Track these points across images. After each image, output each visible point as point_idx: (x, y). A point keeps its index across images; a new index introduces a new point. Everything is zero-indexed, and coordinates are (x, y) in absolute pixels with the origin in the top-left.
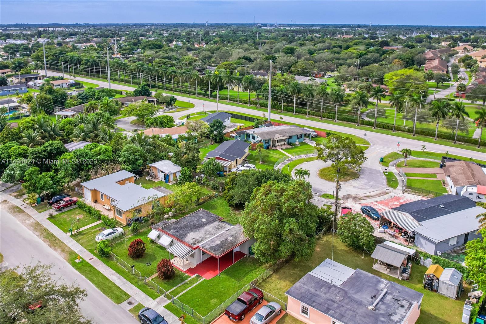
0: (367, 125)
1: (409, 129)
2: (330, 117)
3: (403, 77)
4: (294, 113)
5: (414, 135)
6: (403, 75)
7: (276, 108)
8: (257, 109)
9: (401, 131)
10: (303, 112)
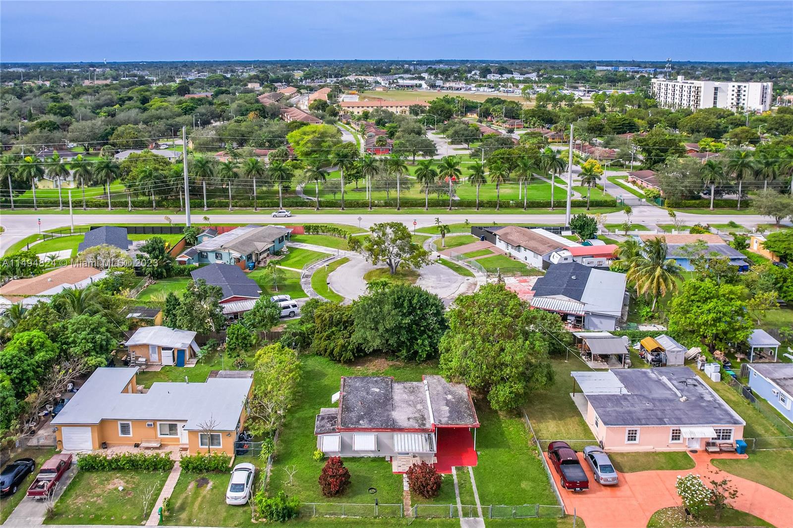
0: (327, 206)
1: (386, 203)
2: (266, 205)
3: (316, 135)
4: (206, 209)
5: (399, 209)
6: (314, 132)
7: (163, 206)
8: (130, 212)
9: (376, 206)
10: (218, 204)
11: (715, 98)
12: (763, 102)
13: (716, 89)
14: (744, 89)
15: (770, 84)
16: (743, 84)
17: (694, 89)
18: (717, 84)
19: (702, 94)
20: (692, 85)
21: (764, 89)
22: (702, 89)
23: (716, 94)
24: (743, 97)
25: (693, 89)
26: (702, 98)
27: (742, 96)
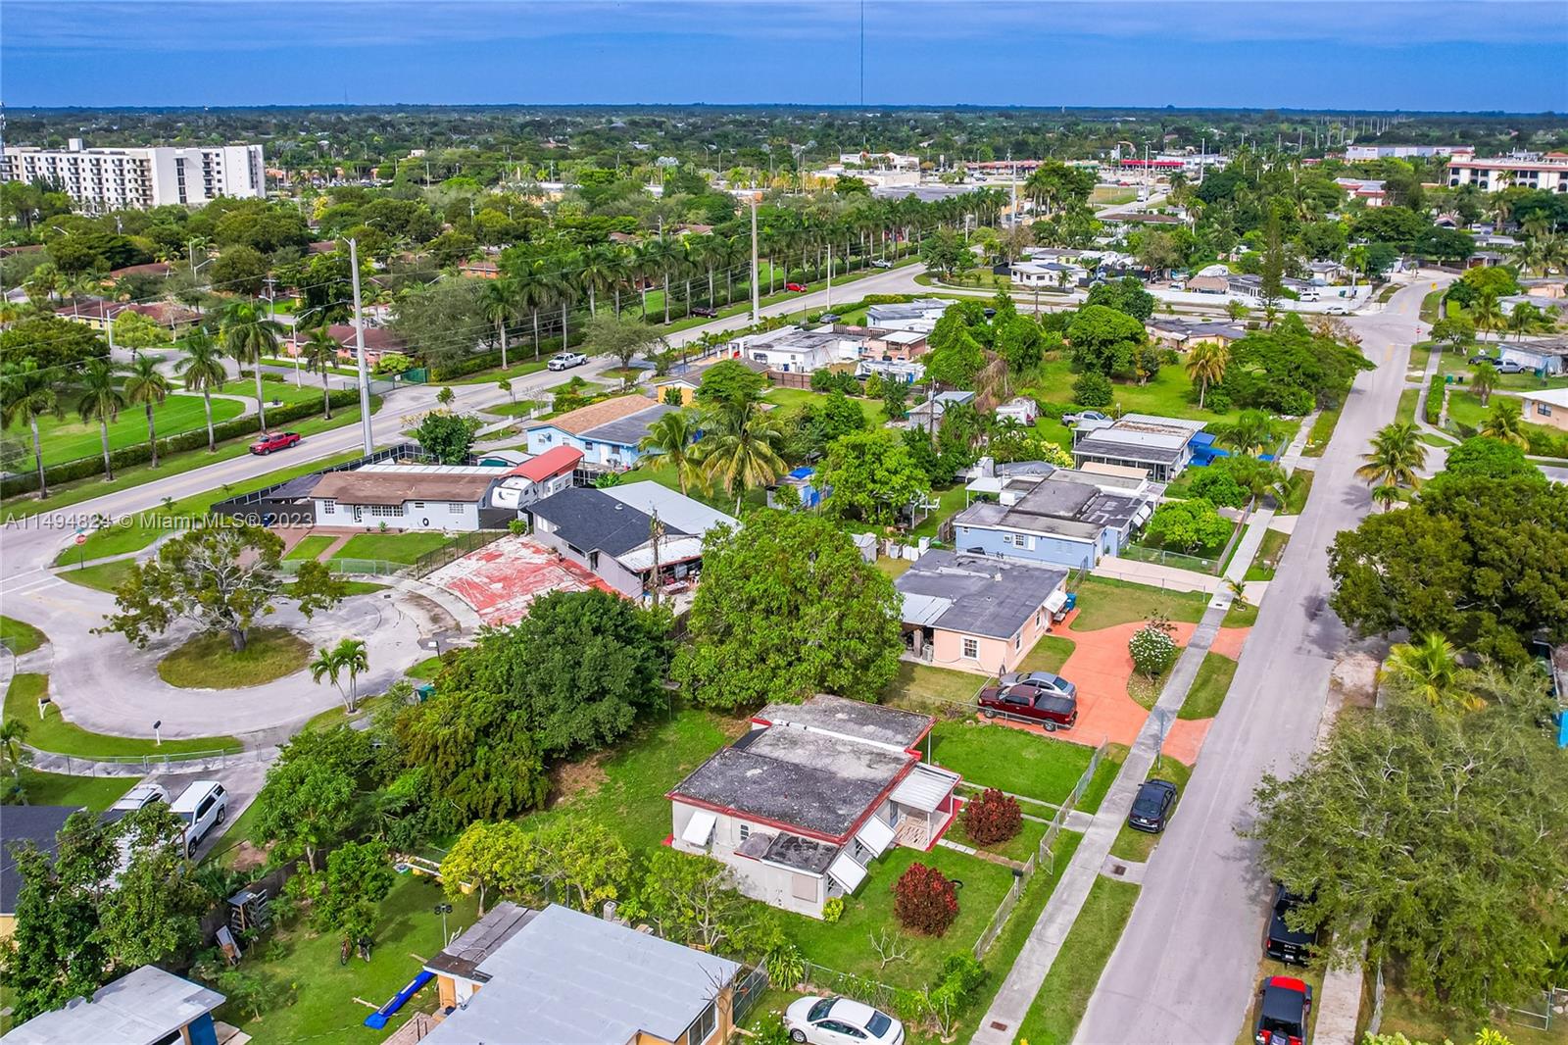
11: (181, 182)
12: (253, 184)
13: (180, 162)
14: (216, 160)
15: (260, 147)
16: (214, 151)
17: (131, 166)
18: (180, 152)
19: (154, 174)
20: (125, 158)
21: (252, 156)
22: (153, 165)
23: (180, 172)
24: (217, 177)
25: (127, 167)
26: (155, 183)
27: (214, 174)
